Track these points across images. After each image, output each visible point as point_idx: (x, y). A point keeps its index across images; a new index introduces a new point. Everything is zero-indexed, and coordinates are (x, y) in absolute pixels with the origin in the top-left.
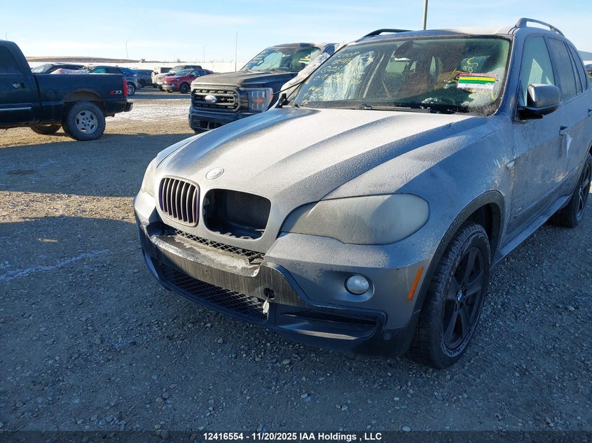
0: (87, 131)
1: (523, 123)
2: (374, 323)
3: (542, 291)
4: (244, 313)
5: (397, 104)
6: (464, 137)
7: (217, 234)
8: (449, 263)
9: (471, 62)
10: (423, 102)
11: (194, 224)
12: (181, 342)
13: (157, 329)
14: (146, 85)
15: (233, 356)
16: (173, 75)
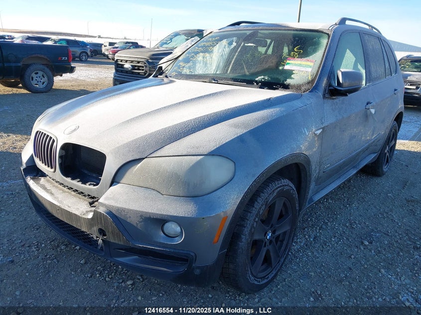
0: (40, 86)
1: (333, 99)
2: (187, 260)
3: (347, 227)
4: (90, 245)
5: (235, 80)
6: (278, 109)
7: (69, 179)
8: (254, 211)
9: (298, 49)
10: (257, 79)
11: (53, 170)
12: (50, 262)
13: (34, 250)
14: (98, 54)
15: (89, 275)
16: (117, 48)
